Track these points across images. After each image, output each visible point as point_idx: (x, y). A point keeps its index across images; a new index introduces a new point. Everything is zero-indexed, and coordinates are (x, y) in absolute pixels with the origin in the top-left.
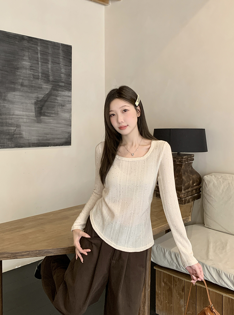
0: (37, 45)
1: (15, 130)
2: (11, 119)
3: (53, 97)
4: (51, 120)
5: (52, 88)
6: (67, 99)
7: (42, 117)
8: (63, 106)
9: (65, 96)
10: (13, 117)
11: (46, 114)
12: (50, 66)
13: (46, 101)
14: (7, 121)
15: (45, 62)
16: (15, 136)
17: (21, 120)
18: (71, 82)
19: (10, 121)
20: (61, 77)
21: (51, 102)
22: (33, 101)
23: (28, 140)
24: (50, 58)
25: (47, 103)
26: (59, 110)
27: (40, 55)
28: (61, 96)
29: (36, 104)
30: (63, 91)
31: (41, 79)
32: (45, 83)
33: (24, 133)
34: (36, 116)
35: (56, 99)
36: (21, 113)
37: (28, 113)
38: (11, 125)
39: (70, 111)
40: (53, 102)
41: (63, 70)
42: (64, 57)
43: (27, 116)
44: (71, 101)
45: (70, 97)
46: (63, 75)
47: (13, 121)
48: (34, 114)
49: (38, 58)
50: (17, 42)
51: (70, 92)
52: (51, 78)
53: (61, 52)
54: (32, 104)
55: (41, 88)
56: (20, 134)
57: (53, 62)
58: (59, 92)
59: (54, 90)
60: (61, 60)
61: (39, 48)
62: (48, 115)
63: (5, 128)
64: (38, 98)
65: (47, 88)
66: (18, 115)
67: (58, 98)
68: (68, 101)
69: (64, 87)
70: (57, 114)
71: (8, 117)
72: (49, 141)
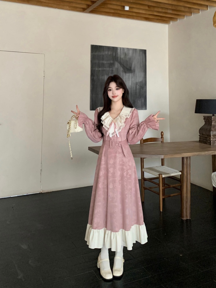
0: (95, 70)
1: (138, 85)
2: (133, 87)
3: (121, 61)
4: (134, 63)
5: (117, 61)
6: (122, 50)
7: (132, 69)
8: (126, 55)
9: (120, 52)
10: (132, 86)
11: (130, 66)
12: (105, 62)
13: (124, 66)
14: (134, 90)
15: (103, 65)
16: (141, 86)
17: (134, 82)
18: (112, 47)
19: (135, 88)
20: (110, 54)
21: (124, 62)
22: (124, 74)
23: (143, 78)
24: (101, 62)
25: (125, 65)
26: (128, 57)
27: (100, 68)
28: (121, 56)
29: (125, 73)
30: (118, 54)
31: (113, 68)
32: (114, 66)
33: (140, 80)
34: (132, 72)
35: (122, 59)
36: (130, 81)
37: (130, 78)
38: (136, 87)
39: (128, 49)
40: (124, 61)
41: (107, 53)
42: (99, 51)
43: (132, 78)
44: (123, 48)
45: (120, 48)
46: (109, 53)
47: (134, 86)
48: (130, 74)
49: (102, 70)
50: (96, 83)
51: (118, 48)
52: (112, 62)
53: (96, 54)
54: (126, 75)
55: (117, 69)
56: (140, 83)
57: (103, 59)
58: (119, 56)
59: (118, 60)
60: (101, 54)
61: (97, 69)
62: (131, 65)
63: (138, 91)
64: (122, 71)
65: (117, 65)
66: (131, 84)
67: (122, 57)
68: (123, 50)
69: (115, 53)
70: (130, 59)
71: (132, 89)
72: (144, 65)
